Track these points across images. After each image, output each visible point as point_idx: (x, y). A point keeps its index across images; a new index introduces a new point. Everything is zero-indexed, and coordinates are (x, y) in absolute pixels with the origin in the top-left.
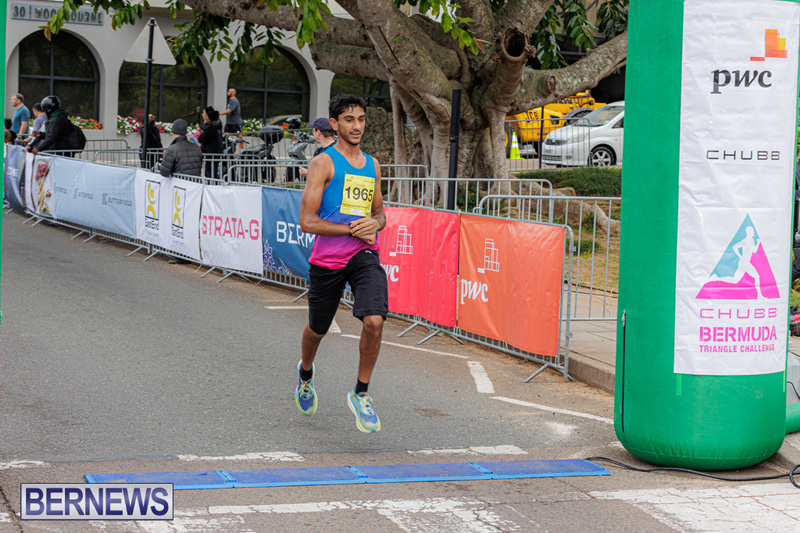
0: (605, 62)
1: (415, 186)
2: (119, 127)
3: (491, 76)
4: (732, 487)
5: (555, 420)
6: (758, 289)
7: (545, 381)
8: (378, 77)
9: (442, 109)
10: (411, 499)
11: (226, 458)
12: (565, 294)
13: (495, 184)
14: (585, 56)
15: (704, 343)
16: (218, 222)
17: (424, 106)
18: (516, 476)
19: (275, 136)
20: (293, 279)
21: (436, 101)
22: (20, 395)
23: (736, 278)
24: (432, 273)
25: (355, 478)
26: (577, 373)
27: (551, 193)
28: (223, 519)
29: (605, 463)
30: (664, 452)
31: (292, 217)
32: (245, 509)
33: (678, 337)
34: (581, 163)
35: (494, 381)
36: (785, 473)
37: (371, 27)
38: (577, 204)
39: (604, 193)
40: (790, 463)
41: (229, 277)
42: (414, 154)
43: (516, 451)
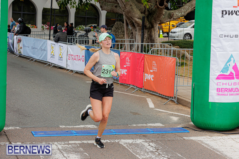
0: (189, 8)
1: (131, 46)
2: (42, 27)
3: (154, 12)
4: (226, 136)
5: (173, 116)
6: (235, 76)
7: (170, 104)
8: (120, 13)
9: (139, 22)
10: (129, 139)
11: (74, 127)
12: (176, 78)
13: (155, 45)
14: (183, 6)
15: (218, 93)
16: (73, 56)
17: (134, 21)
18: (161, 133)
19: (89, 30)
21: (137, 20)
22: (12, 107)
23: (228, 73)
24: (137, 72)
25: (112, 133)
26: (179, 102)
27: (172, 48)
28: (73, 145)
30: (205, 125)
32: (79, 142)
33: (210, 91)
34: (181, 39)
35: (154, 104)
38: (180, 51)
39: (188, 48)
41: (75, 73)
42: (131, 36)
43: (161, 125)
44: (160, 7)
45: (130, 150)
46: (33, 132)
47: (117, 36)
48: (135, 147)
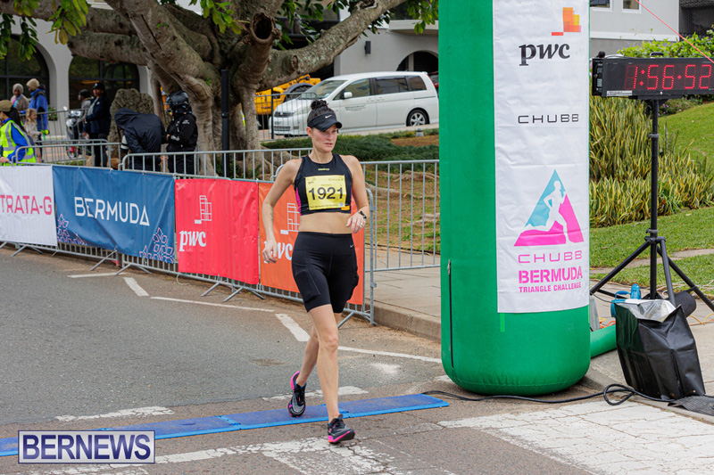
0: (338, 42)
3: (241, 57)
4: (556, 409)
5: (378, 361)
6: (566, 234)
7: (352, 328)
8: (132, 61)
9: (201, 88)
10: (287, 440)
11: (102, 416)
12: (367, 252)
13: (249, 156)
14: (321, 37)
15: (523, 285)
16: (10, 200)
17: (183, 86)
18: (370, 413)
20: (88, 249)
21: (195, 81)
23: (548, 227)
24: (234, 236)
25: (229, 425)
26: (381, 319)
29: (439, 395)
30: (491, 382)
31: (89, 192)
33: (500, 281)
35: (307, 330)
36: (593, 393)
37: (134, 16)
40: (596, 384)
41: (23, 251)
43: (358, 391)
44: (261, 40)
45: (303, 472)
48: (315, 464)
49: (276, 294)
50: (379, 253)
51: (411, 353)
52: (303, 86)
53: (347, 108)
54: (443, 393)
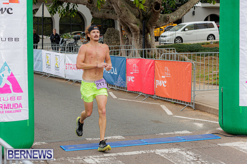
0: (183, 11)
1: (127, 51)
3: (149, 17)
5: (196, 122)
7: (187, 110)
9: (135, 28)
10: (164, 149)
13: (152, 50)
14: (177, 9)
16: (71, 65)
17: (130, 27)
18: (193, 140)
19: (77, 38)
21: (133, 25)
24: (145, 78)
25: (144, 143)
26: (197, 107)
28: (109, 158)
32: (115, 154)
33: (240, 95)
35: (171, 111)
37: (113, 3)
39: (184, 52)
41: (75, 82)
42: (126, 42)
43: (189, 132)
45: (169, 160)
46: (62, 147)
47: (110, 43)
48: (173, 157)
49: (161, 98)
50: (197, 85)
51: (207, 120)
52: (171, 27)
53: (186, 34)
54: (219, 134)
